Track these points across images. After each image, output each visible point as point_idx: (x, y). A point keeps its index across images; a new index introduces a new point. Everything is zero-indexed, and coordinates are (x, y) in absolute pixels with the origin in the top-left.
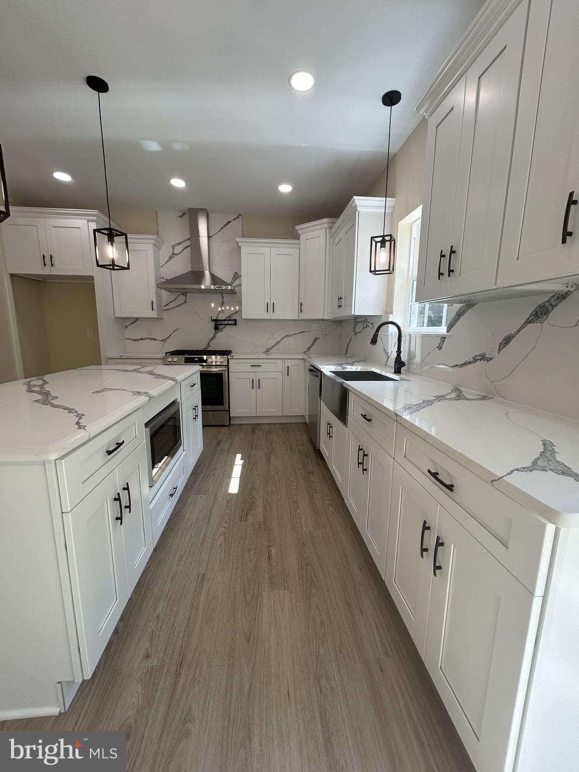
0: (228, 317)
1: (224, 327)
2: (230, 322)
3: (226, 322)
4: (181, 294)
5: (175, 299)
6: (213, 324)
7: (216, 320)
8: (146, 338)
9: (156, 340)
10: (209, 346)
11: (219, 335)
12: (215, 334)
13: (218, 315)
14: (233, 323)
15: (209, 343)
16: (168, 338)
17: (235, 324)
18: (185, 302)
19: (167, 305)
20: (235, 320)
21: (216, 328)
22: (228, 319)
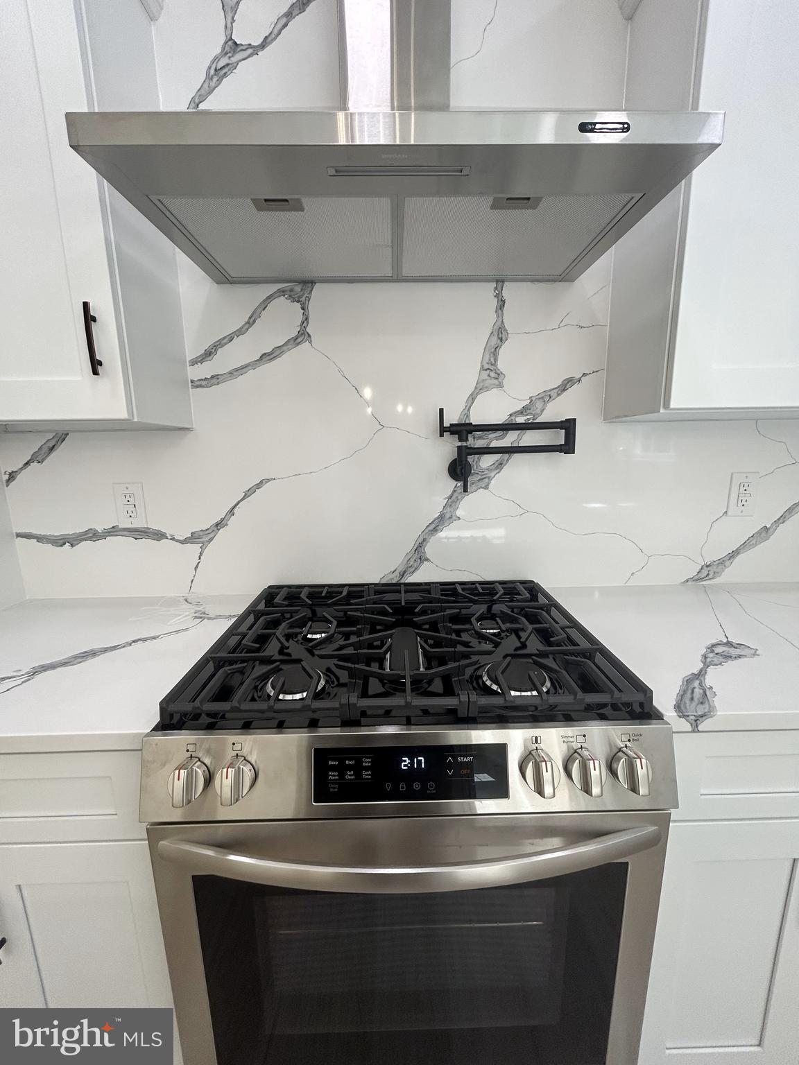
0: (521, 412)
1: (500, 466)
2: (530, 438)
3: (510, 439)
4: (282, 292)
5: (251, 322)
6: (447, 448)
7: (462, 430)
8: (113, 531)
9: (159, 536)
10: (423, 559)
11: (474, 502)
12: (452, 501)
13: (472, 398)
14: (559, 437)
15: (420, 546)
16: (219, 525)
17: (568, 447)
18: (302, 336)
19: (208, 354)
20: (569, 426)
21: (459, 470)
22: (521, 420)
